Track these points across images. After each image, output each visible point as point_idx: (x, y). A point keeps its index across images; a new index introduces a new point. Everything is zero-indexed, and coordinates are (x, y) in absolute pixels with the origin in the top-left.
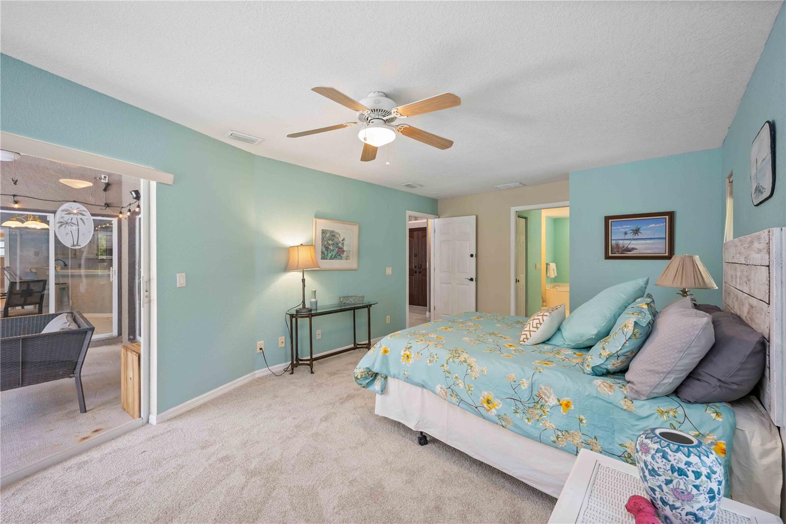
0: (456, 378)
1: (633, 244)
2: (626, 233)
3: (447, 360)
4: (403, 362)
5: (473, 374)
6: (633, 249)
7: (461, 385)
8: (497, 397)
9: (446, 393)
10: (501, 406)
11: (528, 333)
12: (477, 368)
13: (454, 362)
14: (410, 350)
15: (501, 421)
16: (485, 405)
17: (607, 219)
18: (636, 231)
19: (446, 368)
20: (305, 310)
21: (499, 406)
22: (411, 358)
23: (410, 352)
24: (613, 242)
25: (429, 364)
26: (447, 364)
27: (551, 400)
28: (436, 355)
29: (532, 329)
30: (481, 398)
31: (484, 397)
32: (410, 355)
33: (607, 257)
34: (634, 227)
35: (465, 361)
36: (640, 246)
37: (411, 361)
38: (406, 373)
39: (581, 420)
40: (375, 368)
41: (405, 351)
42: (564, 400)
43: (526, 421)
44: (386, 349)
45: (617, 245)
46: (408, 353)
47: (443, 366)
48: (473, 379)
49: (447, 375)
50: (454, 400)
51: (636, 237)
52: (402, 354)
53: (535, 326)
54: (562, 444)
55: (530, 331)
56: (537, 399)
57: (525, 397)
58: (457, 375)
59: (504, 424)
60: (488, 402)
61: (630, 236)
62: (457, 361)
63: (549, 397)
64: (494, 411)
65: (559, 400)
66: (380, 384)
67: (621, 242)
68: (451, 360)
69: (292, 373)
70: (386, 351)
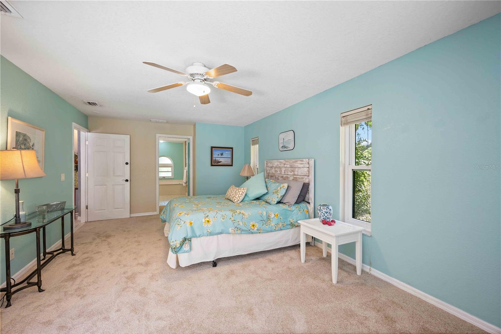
0: (238, 221)
1: (221, 160)
2: (218, 155)
3: (232, 215)
4: (205, 225)
5: (245, 217)
6: (221, 162)
7: (241, 224)
8: (256, 223)
9: (234, 231)
10: (258, 225)
11: (238, 198)
12: (246, 214)
13: (235, 215)
14: (208, 217)
15: (259, 231)
16: (252, 228)
17: (212, 148)
18: (222, 154)
19: (233, 219)
20: (19, 226)
21: (257, 226)
22: (210, 221)
23: (209, 218)
24: (214, 158)
25: (223, 221)
26: (233, 217)
27: (272, 216)
28: (225, 215)
29: (240, 196)
30: (250, 226)
31: (251, 225)
32: (210, 220)
33: (212, 165)
34: (221, 153)
35: (240, 213)
36: (223, 161)
37: (211, 223)
38: (209, 231)
39: (281, 218)
40: (189, 236)
41: (205, 219)
42: (276, 214)
43: (266, 226)
44: (191, 222)
45: (215, 160)
46: (208, 219)
47: (231, 218)
48: (246, 219)
49: (234, 222)
50: (239, 232)
51: (222, 157)
52: (204, 221)
53: (241, 194)
54: (277, 229)
55: (239, 197)
56: (268, 217)
57: (265, 218)
58: (238, 220)
59: (260, 232)
60: (253, 226)
61: (220, 156)
62: (236, 214)
63: (271, 215)
64: (256, 228)
65: (275, 215)
66: (188, 246)
67: (217, 158)
68: (234, 214)
69: (9, 305)
70: (191, 224)
